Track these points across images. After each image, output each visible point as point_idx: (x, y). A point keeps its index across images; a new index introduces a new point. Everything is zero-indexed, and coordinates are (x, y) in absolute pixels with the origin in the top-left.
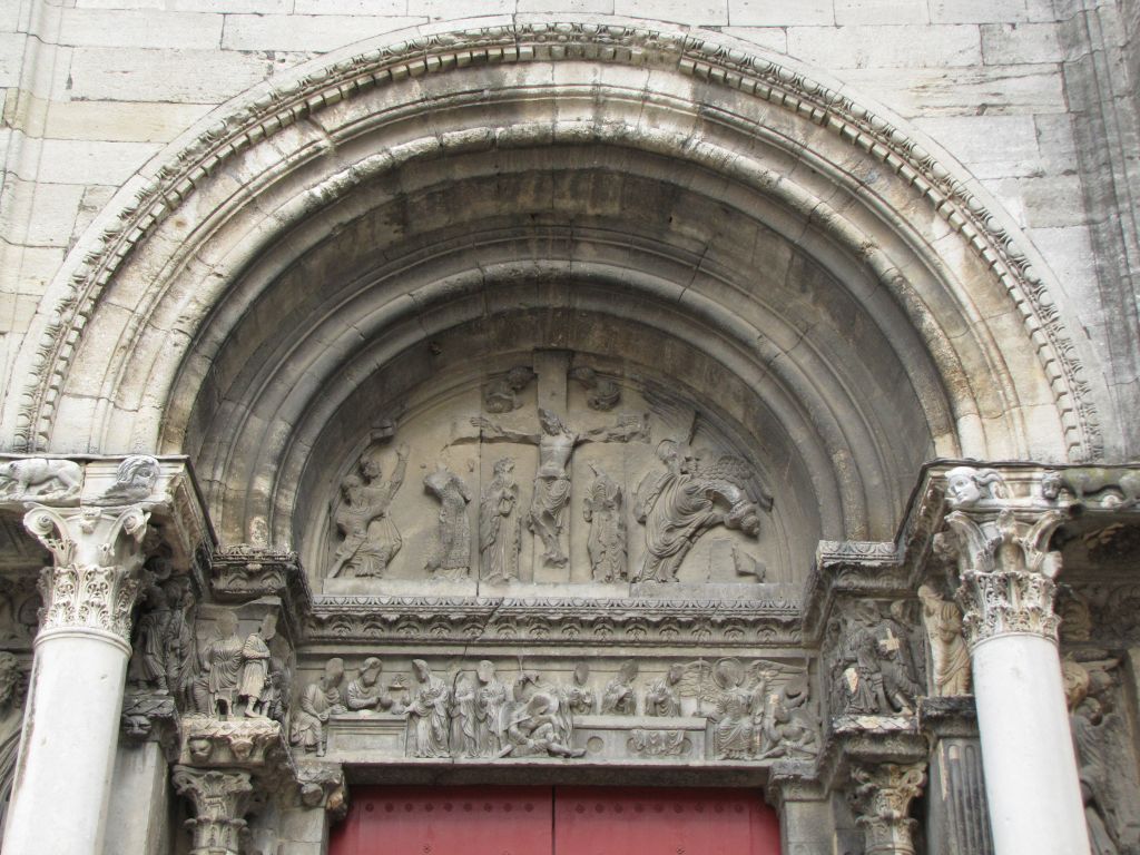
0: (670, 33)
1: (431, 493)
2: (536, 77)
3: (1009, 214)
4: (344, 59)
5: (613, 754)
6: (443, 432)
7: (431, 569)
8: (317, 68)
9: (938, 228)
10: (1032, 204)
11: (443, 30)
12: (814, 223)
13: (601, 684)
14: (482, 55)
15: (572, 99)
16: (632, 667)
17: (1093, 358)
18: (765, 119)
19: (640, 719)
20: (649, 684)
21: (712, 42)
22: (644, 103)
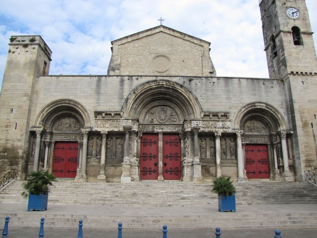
0: (265, 102)
1: (248, 127)
2: (257, 104)
3: (283, 115)
4: (247, 104)
5: (259, 143)
6: (248, 123)
7: (248, 132)
8: (245, 104)
9: (279, 115)
10: (284, 114)
11: (252, 102)
12: (272, 114)
13: (258, 139)
14: (254, 103)
15: (259, 106)
16: (260, 138)
17: (287, 124)
18: (269, 107)
19: (260, 141)
20: (261, 139)
21: (267, 103)
22: (263, 106)
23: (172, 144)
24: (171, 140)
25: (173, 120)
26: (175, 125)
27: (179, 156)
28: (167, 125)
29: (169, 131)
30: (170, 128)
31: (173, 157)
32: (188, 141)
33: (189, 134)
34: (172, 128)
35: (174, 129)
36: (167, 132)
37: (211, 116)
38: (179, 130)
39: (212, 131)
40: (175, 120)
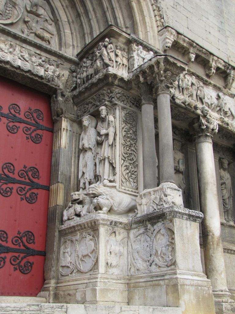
23: (18, 124)
24: (15, 106)
25: (40, 32)
26: (42, 53)
27: (42, 181)
28: (15, 37)
29: (19, 63)
30: (26, 56)
31: (14, 181)
32: (115, 118)
33: (117, 90)
34: (34, 59)
35: (40, 65)
36: (8, 66)
37: (193, 56)
38: (58, 77)
39: (196, 108)
40: (47, 35)
